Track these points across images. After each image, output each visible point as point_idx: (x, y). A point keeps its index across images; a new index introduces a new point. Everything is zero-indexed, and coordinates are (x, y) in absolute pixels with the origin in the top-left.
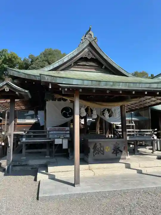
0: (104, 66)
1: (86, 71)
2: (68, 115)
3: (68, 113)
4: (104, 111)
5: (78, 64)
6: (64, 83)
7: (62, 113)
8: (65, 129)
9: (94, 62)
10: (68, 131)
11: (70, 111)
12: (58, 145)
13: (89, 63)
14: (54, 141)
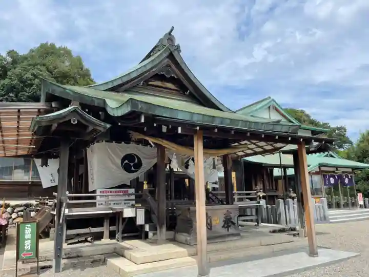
0: (189, 91)
1: (168, 98)
2: (133, 169)
3: (132, 164)
4: (188, 162)
5: (150, 83)
6: (164, 115)
7: (122, 163)
8: (128, 191)
9: (173, 84)
10: (132, 194)
11: (136, 161)
12: (127, 220)
13: (165, 83)
14: (121, 213)
